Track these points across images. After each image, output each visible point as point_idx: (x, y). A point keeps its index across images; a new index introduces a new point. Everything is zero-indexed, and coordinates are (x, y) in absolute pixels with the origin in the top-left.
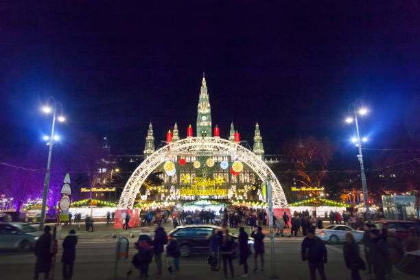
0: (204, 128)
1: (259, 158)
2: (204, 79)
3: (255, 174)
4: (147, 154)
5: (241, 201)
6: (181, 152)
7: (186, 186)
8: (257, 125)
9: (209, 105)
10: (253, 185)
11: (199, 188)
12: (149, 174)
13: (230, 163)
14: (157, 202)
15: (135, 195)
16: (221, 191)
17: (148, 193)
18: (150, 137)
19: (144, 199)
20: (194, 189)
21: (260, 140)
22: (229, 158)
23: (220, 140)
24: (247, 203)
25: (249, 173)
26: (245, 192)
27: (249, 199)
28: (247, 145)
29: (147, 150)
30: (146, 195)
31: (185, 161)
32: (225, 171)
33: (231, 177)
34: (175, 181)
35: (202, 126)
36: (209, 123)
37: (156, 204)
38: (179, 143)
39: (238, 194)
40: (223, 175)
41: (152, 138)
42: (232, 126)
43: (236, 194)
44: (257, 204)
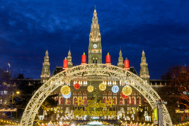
0: (95, 55)
1: (145, 83)
2: (95, 11)
3: (142, 96)
4: (43, 78)
5: (128, 122)
6: (75, 77)
7: (79, 108)
8: (143, 53)
9: (99, 34)
10: (141, 107)
11: (91, 110)
12: (47, 96)
14: (53, 122)
15: (34, 115)
16: (111, 112)
17: (45, 113)
18: (47, 63)
19: (42, 119)
20: (87, 111)
21: (146, 66)
22: (118, 82)
23: (112, 67)
24: (135, 124)
25: (136, 96)
26: (133, 113)
27: (136, 120)
28: (134, 71)
29: (43, 75)
30: (44, 115)
31: (78, 85)
32: (114, 95)
33: (119, 100)
34: (69, 103)
35: (93, 53)
36: (100, 51)
37: (52, 123)
38: (74, 69)
39: (126, 115)
40: (112, 97)
41: (48, 64)
42: (120, 53)
43: (124, 115)
44: (144, 125)
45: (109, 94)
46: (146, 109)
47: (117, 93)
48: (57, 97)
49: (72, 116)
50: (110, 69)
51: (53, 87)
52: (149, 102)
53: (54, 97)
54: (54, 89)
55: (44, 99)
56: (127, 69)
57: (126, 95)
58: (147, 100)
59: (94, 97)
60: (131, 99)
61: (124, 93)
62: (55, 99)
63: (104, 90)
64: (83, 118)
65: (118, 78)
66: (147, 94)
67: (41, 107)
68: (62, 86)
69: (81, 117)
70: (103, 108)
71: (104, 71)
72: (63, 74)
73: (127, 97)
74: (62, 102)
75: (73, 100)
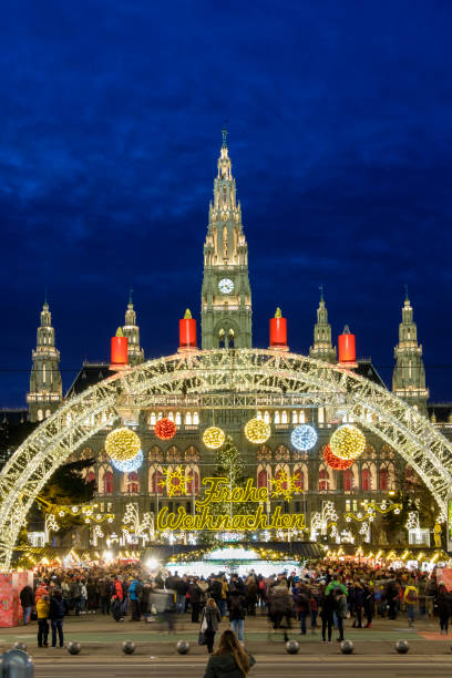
0: (226, 318)
1: (413, 415)
2: (224, 153)
3: (399, 461)
4: (37, 405)
5: (349, 549)
6: (154, 400)
7: (173, 506)
8: (407, 308)
9: (242, 241)
10: (395, 500)
11: (217, 509)
12: (56, 466)
14: (80, 552)
15: (14, 531)
16: (289, 518)
17: (52, 524)
18: (46, 348)
19: (39, 543)
20: (201, 514)
21: (416, 355)
22: (312, 414)
23: (291, 361)
24: (371, 554)
25: (378, 462)
26: (367, 520)
27: (377, 542)
28: (370, 372)
29: (37, 391)
30: (47, 531)
31: (167, 427)
32: (297, 457)
33: (315, 475)
34: (134, 490)
35: (219, 313)
36: (243, 302)
37: (77, 557)
38: (153, 368)
39: (342, 525)
40: (291, 467)
41: (52, 354)
42: (322, 311)
43: (334, 527)
44: (404, 557)
45: (279, 457)
46: (413, 505)
47: (310, 452)
48: (92, 469)
49: (146, 531)
50: (285, 367)
51: (79, 435)
52: (427, 480)
53: (80, 469)
54: (81, 441)
55: (47, 475)
57: (344, 458)
58: (421, 472)
59: (225, 466)
60: (360, 472)
61: (336, 452)
62: (84, 476)
63: (264, 441)
64: (188, 537)
65: (316, 401)
66: (420, 454)
67: (35, 504)
68: (109, 432)
69: (180, 536)
70: (258, 504)
71: (261, 376)
72: (112, 389)
73: (346, 463)
74: (108, 487)
75: (150, 477)
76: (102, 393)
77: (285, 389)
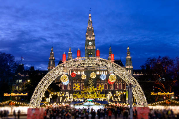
2: (90, 15)
5: (116, 102)
8: (128, 48)
13: (108, 76)
14: (57, 103)
16: (101, 95)
18: (52, 57)
20: (82, 94)
23: (101, 60)
24: (120, 104)
29: (50, 66)
30: (49, 98)
31: (74, 74)
33: (109, 86)
35: (89, 49)
37: (56, 104)
42: (110, 49)
44: (127, 104)
48: (61, 84)
49: (71, 98)
54: (56, 78)
56: (113, 61)
60: (119, 85)
64: (81, 100)
69: (79, 99)
72: (62, 66)
74: (65, 88)
76: (60, 67)
77: (99, 66)
